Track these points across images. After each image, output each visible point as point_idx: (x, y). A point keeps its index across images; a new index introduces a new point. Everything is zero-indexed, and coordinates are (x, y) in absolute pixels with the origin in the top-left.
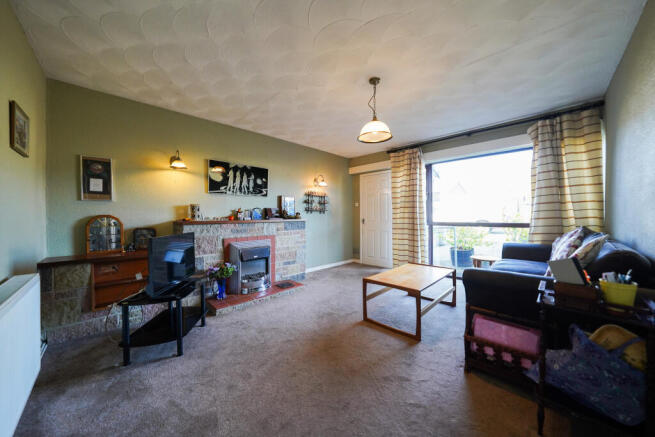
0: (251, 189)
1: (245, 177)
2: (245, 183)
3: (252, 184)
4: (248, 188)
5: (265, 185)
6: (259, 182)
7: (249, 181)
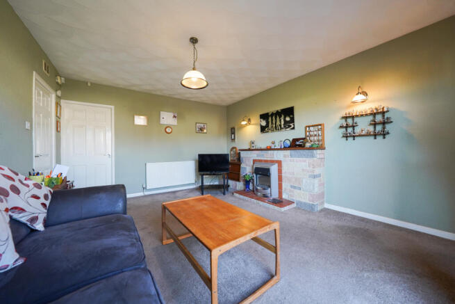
0: (283, 126)
1: (278, 118)
2: (278, 123)
3: (283, 123)
4: (280, 125)
5: (292, 120)
6: (288, 119)
7: (280, 120)
